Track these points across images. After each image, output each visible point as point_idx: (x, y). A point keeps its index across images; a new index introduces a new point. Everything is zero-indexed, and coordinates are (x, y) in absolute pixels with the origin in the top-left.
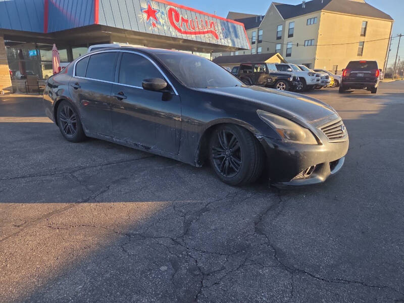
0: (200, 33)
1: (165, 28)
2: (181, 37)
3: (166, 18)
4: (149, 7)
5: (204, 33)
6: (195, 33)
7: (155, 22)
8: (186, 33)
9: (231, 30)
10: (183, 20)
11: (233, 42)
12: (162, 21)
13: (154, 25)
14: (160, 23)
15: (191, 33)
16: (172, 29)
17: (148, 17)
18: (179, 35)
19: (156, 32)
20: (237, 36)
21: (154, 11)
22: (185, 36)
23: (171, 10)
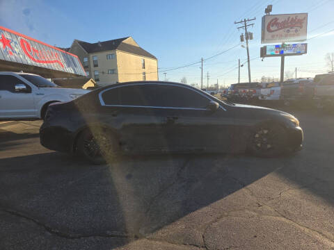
0: (49, 62)
1: (21, 56)
3: (20, 48)
4: (3, 36)
5: (52, 62)
6: (46, 62)
7: (11, 50)
8: (39, 61)
9: (70, 60)
10: (34, 50)
11: (74, 70)
12: (17, 50)
13: (11, 53)
14: (16, 52)
15: (43, 62)
16: (27, 58)
17: (4, 45)
18: (34, 63)
19: (14, 60)
20: (76, 66)
21: (8, 41)
23: (22, 41)
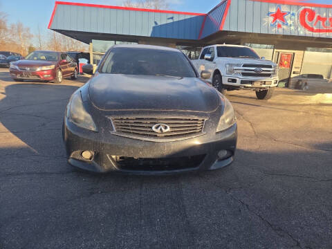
1: (292, 28)
2: (311, 36)
3: (296, 19)
4: (279, 11)
7: (281, 23)
10: (319, 18)
12: (289, 22)
13: (279, 26)
14: (287, 24)
16: (301, 28)
17: (275, 20)
18: (309, 33)
19: (280, 33)
21: (284, 14)
22: (316, 35)
23: (305, 11)
